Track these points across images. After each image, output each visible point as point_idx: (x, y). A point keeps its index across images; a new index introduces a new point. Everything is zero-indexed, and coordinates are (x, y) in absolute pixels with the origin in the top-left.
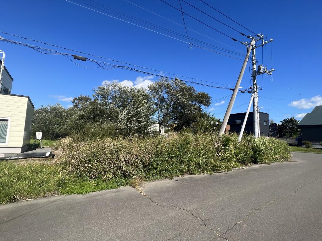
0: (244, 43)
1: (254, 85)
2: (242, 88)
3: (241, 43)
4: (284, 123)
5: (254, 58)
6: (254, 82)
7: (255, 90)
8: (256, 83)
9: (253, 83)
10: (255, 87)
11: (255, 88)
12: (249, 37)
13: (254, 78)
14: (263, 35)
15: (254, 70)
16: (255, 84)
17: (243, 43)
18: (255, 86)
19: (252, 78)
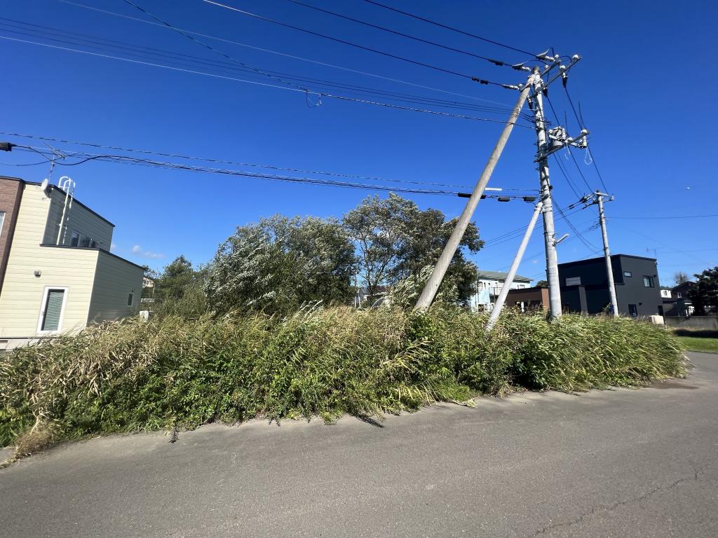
0: (512, 86)
1: (542, 180)
2: (501, 190)
3: (506, 87)
4: (706, 279)
5: (538, 115)
6: (543, 174)
7: (547, 192)
8: (548, 174)
9: (541, 176)
10: (545, 186)
11: (547, 188)
12: (519, 68)
13: (542, 162)
14: (557, 56)
15: (541, 143)
16: (546, 177)
17: (509, 88)
18: (545, 183)
19: (537, 165)
